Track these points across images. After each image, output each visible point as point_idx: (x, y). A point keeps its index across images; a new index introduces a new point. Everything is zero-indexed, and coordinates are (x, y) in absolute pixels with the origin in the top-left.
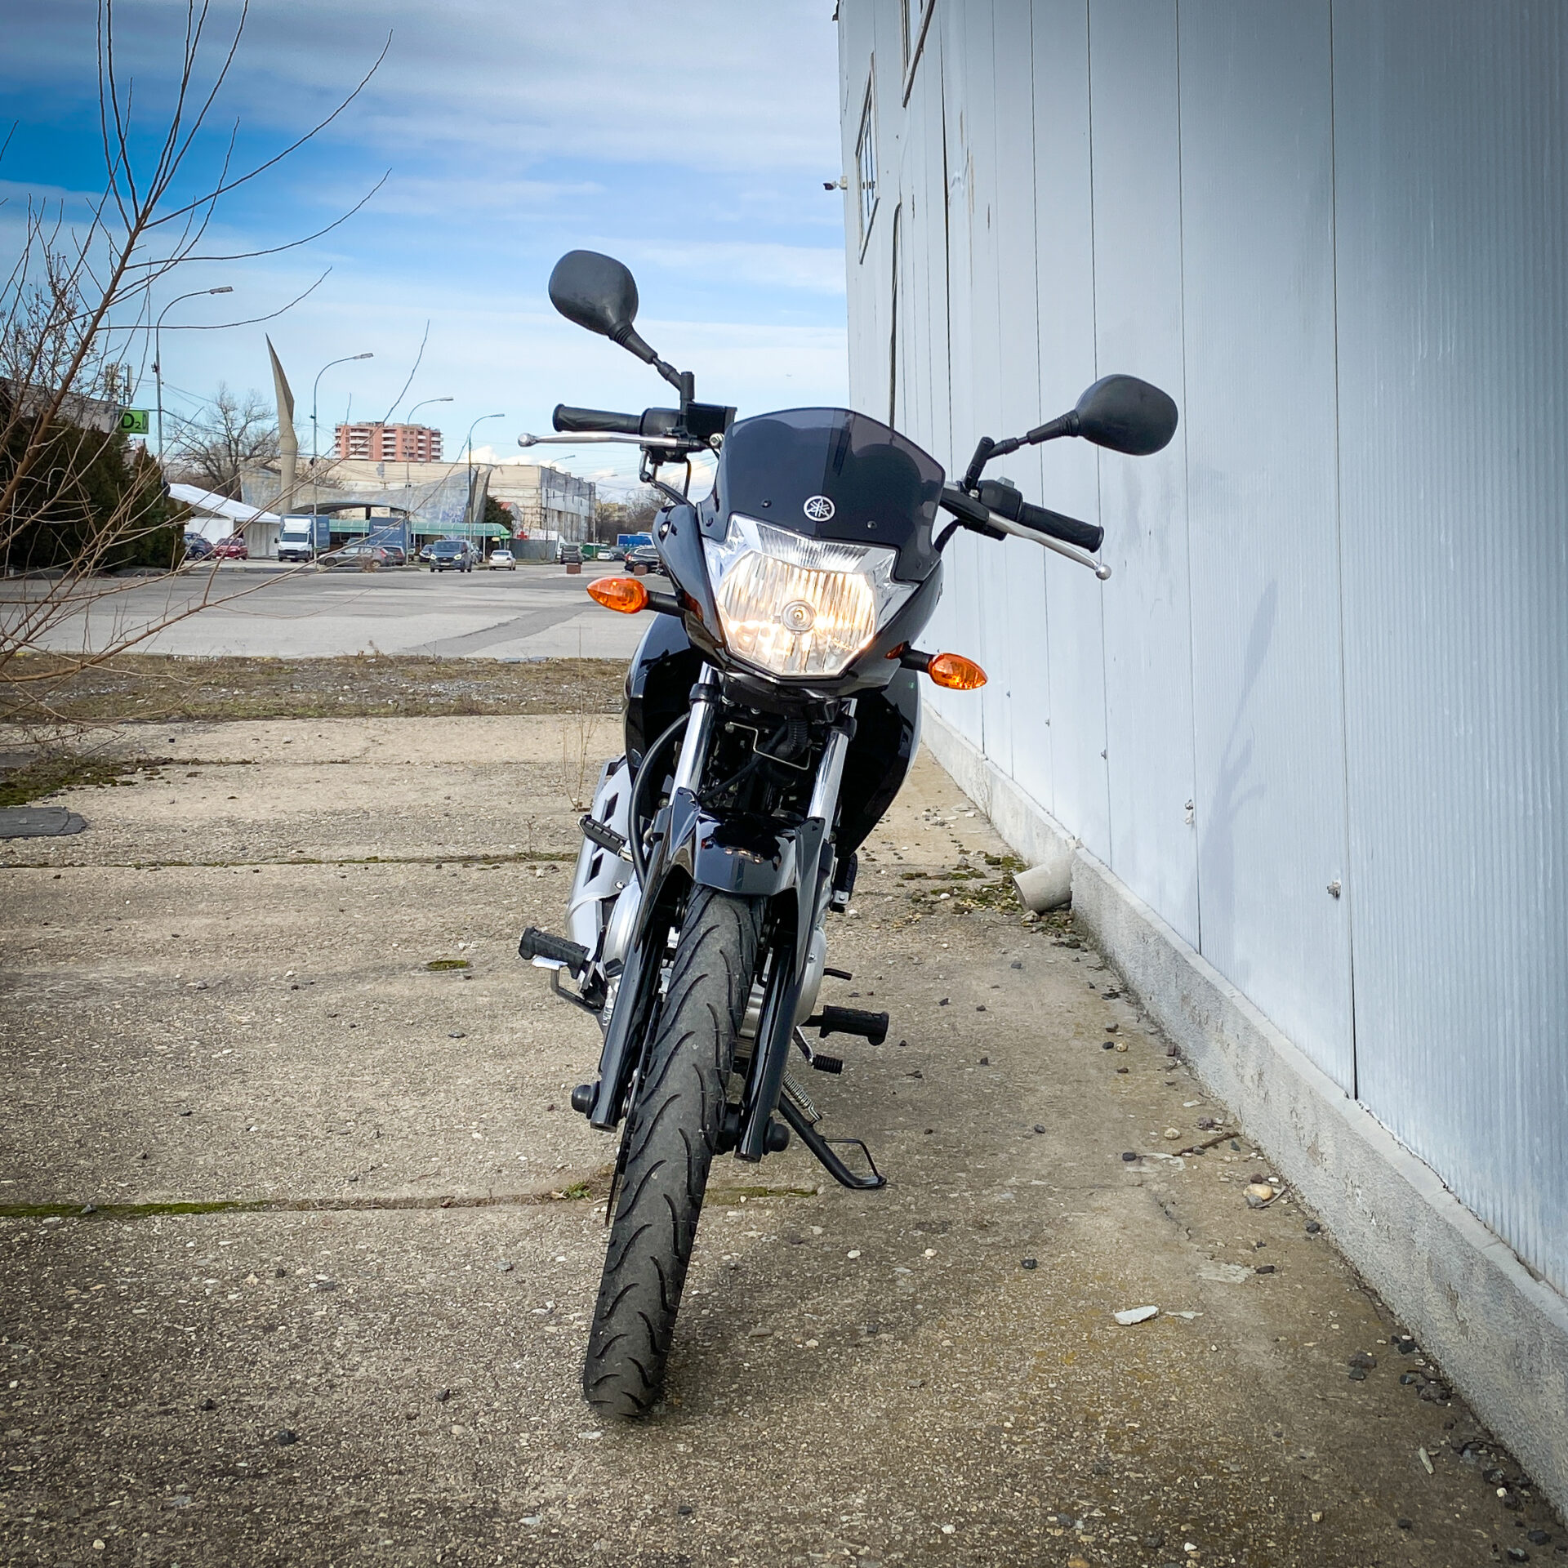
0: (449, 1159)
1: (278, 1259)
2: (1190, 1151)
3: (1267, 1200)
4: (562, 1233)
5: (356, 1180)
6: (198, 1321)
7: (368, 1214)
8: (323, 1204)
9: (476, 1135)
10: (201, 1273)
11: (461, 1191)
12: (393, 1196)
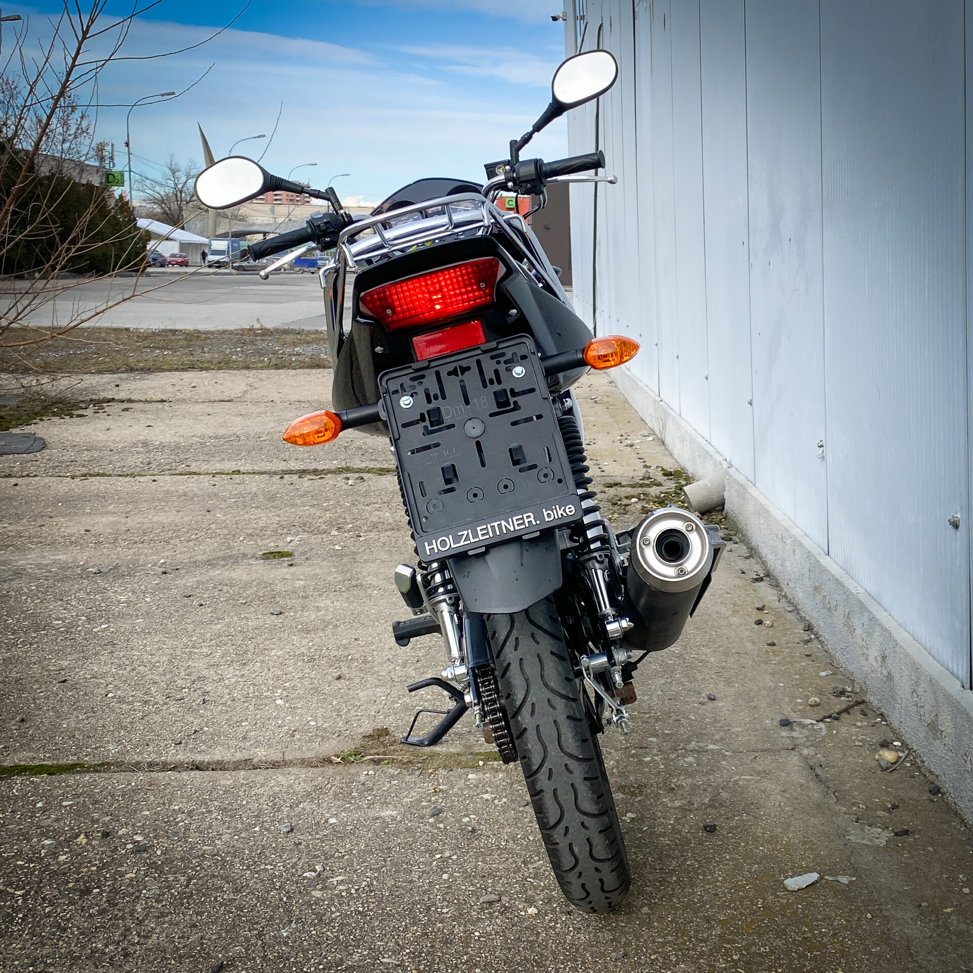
0: (256, 724)
1: (107, 819)
2: (830, 717)
3: (895, 763)
4: (336, 795)
5: (180, 743)
6: (29, 883)
7: (185, 775)
8: (151, 766)
9: (279, 702)
10: (42, 833)
11: (261, 754)
12: (207, 758)
